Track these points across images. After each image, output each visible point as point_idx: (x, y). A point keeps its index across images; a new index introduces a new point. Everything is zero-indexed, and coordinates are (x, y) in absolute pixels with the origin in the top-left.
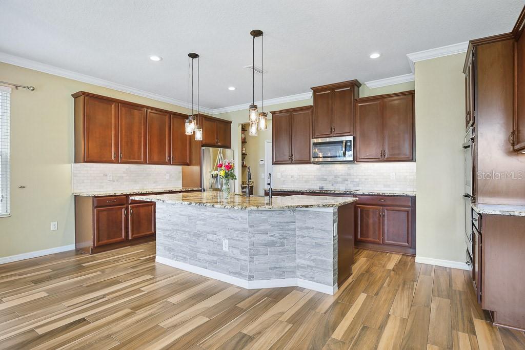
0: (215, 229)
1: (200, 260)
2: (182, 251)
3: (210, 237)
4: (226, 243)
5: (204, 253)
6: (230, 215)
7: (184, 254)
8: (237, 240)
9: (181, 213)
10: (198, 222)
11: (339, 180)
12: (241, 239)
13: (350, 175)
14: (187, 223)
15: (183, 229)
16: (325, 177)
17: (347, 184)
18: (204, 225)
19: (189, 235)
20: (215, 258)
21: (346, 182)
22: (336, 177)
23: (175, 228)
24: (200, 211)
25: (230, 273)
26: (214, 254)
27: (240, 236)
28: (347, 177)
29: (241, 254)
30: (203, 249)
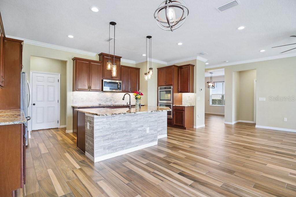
0: (142, 124)
1: (133, 144)
2: (121, 144)
3: (139, 129)
4: (148, 129)
5: (136, 139)
6: (150, 116)
7: (122, 145)
8: (152, 126)
9: (120, 121)
10: (132, 123)
11: (108, 100)
12: (155, 125)
13: (113, 98)
14: (125, 126)
15: (121, 130)
16: (101, 99)
17: (112, 102)
18: (137, 124)
19: (126, 132)
20: (142, 138)
21: (111, 101)
22: (107, 99)
23: (114, 131)
24: (134, 117)
25: (149, 142)
26: (142, 137)
27: (154, 124)
28: (112, 99)
29: (154, 131)
30: (135, 137)
